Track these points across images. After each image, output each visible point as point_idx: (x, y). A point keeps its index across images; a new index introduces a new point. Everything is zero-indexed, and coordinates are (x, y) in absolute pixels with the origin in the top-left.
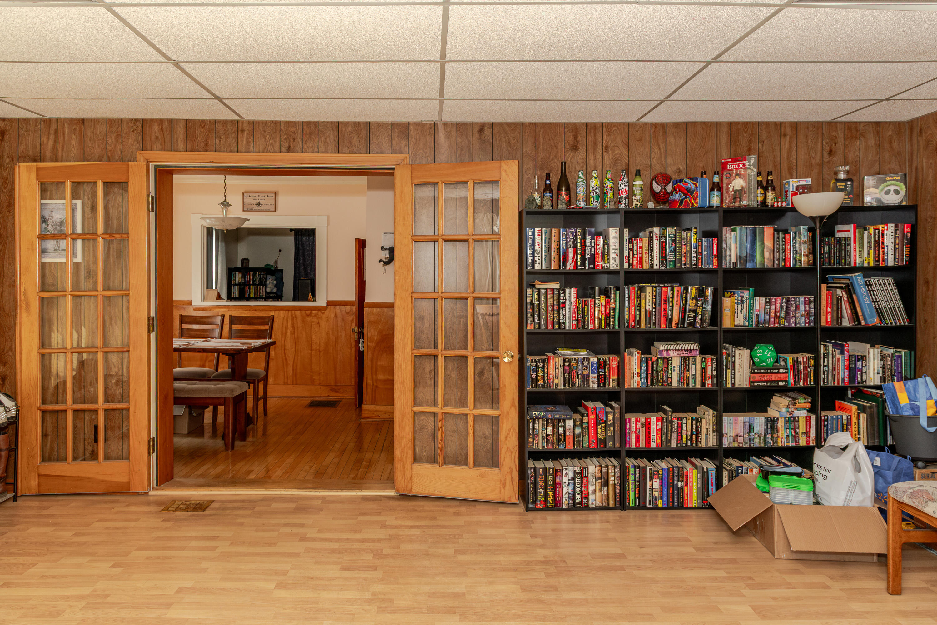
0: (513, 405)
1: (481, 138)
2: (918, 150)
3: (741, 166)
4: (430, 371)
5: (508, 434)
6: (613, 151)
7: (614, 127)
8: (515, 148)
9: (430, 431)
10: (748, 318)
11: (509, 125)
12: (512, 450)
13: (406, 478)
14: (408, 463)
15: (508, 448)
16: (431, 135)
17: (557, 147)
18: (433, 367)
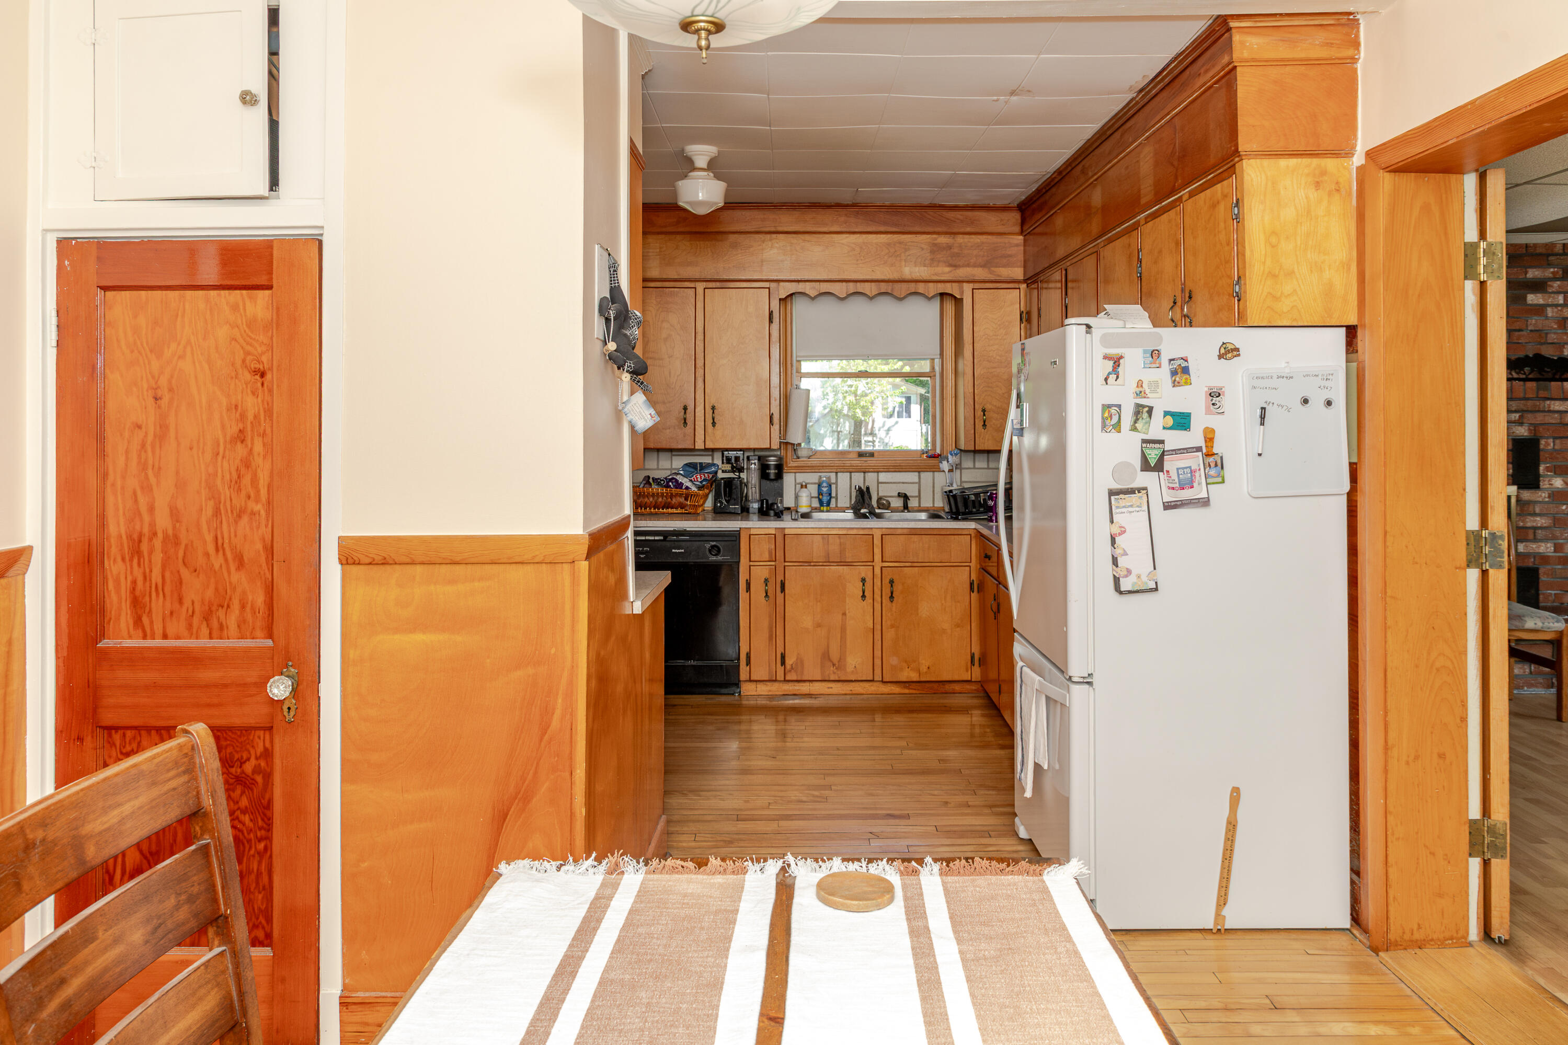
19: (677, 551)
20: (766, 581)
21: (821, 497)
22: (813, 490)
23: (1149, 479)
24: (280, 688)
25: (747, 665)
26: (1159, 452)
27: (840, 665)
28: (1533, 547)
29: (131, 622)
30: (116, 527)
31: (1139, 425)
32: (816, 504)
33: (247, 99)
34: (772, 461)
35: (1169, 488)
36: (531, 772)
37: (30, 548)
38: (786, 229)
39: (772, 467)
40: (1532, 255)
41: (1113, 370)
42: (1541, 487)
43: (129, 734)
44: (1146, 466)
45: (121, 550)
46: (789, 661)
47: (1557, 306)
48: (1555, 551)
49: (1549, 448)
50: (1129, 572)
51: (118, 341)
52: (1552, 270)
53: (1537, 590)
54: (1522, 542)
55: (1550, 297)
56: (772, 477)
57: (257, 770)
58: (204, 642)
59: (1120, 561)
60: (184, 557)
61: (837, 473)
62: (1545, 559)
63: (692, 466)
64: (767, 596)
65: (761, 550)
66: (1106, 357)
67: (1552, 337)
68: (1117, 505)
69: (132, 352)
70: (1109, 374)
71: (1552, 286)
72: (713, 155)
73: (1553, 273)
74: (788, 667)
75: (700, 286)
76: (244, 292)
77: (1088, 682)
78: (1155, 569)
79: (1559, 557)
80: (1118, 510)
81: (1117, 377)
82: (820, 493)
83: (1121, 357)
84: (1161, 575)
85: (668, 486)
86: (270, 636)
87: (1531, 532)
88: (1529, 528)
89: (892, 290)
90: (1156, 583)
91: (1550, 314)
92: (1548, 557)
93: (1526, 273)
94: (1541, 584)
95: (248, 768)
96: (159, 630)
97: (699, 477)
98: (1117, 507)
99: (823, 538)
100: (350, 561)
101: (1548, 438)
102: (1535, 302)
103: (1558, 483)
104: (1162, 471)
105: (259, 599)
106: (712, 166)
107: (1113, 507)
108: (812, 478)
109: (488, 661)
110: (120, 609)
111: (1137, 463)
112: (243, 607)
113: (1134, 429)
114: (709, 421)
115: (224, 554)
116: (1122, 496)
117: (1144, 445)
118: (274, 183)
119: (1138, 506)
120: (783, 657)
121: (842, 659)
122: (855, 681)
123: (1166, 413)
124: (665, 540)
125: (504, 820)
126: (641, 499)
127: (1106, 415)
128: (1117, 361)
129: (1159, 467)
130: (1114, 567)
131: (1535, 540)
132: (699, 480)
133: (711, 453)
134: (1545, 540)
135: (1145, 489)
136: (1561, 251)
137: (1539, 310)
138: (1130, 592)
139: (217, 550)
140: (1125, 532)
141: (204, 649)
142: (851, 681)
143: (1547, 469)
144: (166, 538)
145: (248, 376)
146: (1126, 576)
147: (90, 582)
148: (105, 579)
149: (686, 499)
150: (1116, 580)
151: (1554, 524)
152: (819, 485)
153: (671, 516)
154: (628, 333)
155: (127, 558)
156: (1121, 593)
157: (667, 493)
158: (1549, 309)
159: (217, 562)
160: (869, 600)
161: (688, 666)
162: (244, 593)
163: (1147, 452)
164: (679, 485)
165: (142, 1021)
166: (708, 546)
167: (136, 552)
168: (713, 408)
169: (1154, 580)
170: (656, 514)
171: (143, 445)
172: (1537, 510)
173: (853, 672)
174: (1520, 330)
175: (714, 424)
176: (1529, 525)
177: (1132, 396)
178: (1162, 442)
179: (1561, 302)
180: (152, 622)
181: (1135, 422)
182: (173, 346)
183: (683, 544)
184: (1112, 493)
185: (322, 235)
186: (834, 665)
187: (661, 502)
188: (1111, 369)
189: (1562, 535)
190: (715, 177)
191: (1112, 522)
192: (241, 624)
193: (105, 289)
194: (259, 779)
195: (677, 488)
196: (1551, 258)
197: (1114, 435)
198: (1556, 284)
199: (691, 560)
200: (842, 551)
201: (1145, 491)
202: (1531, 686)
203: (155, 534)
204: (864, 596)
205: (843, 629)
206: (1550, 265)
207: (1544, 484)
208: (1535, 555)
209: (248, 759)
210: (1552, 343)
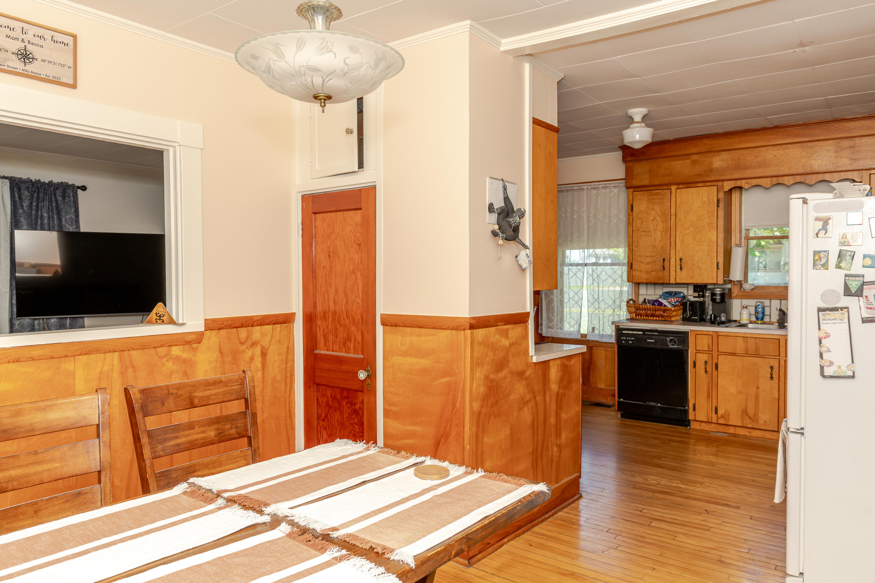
19: (650, 341)
20: (706, 362)
21: (756, 314)
22: (752, 310)
23: (852, 302)
24: (362, 375)
25: (694, 411)
26: (860, 283)
27: (754, 418)
29: (323, 344)
30: (320, 308)
31: (843, 265)
32: (753, 319)
33: (349, 131)
34: (718, 291)
35: (867, 308)
36: (449, 425)
37: (294, 314)
38: (727, 148)
39: (718, 295)
41: (823, 228)
43: (324, 387)
44: (848, 292)
45: (321, 315)
46: (721, 412)
50: (831, 363)
51: (319, 233)
56: (718, 301)
57: (360, 409)
58: (344, 354)
59: (824, 355)
60: (338, 319)
61: (770, 300)
63: (670, 294)
64: (706, 371)
65: (704, 343)
66: (817, 219)
68: (824, 318)
69: (322, 238)
70: (820, 230)
72: (645, 114)
74: (719, 415)
75: (674, 188)
76: (354, 211)
77: (801, 432)
78: (853, 362)
80: (824, 322)
81: (826, 232)
82: (756, 312)
83: (830, 219)
84: (858, 367)
85: (654, 304)
86: (363, 354)
89: (805, 180)
90: (854, 373)
95: (357, 406)
96: (331, 349)
97: (673, 300)
98: (824, 320)
99: (744, 339)
100: (385, 324)
104: (862, 296)
105: (359, 338)
106: (645, 118)
107: (821, 320)
108: (752, 302)
109: (433, 373)
110: (320, 339)
111: (841, 291)
112: (355, 341)
113: (838, 267)
114: (678, 267)
115: (349, 319)
116: (828, 312)
117: (847, 278)
118: (361, 165)
119: (840, 320)
120: (716, 409)
121: (756, 414)
122: (765, 430)
123: (865, 256)
124: (644, 334)
125: (439, 445)
126: (638, 312)
127: (817, 258)
128: (826, 222)
129: (859, 293)
130: (821, 359)
132: (673, 301)
133: (686, 286)
135: (847, 308)
138: (831, 377)
139: (347, 318)
140: (829, 336)
141: (343, 357)
142: (762, 430)
144: (332, 312)
145: (355, 246)
146: (829, 366)
147: (312, 327)
148: (316, 326)
149: (664, 312)
150: (822, 368)
152: (756, 307)
153: (654, 322)
154: (511, 220)
155: (322, 319)
156: (824, 377)
157: (653, 308)
159: (347, 322)
160: (776, 380)
161: (657, 406)
162: (355, 335)
163: (849, 283)
164: (660, 304)
165: (211, 461)
166: (668, 339)
167: (324, 317)
168: (681, 259)
169: (852, 370)
170: (647, 320)
171: (326, 275)
173: (763, 424)
175: (681, 269)
177: (838, 244)
178: (863, 276)
180: (329, 345)
181: (840, 263)
182: (334, 235)
183: (654, 337)
184: (820, 310)
185: (376, 185)
186: (750, 418)
187: (649, 313)
188: (821, 227)
190: (646, 126)
191: (819, 329)
192: (355, 348)
193: (315, 213)
194: (360, 412)
195: (659, 306)
197: (823, 271)
199: (658, 346)
200: (757, 349)
201: (847, 310)
203: (330, 310)
204: (772, 378)
205: (757, 397)
209: (357, 403)
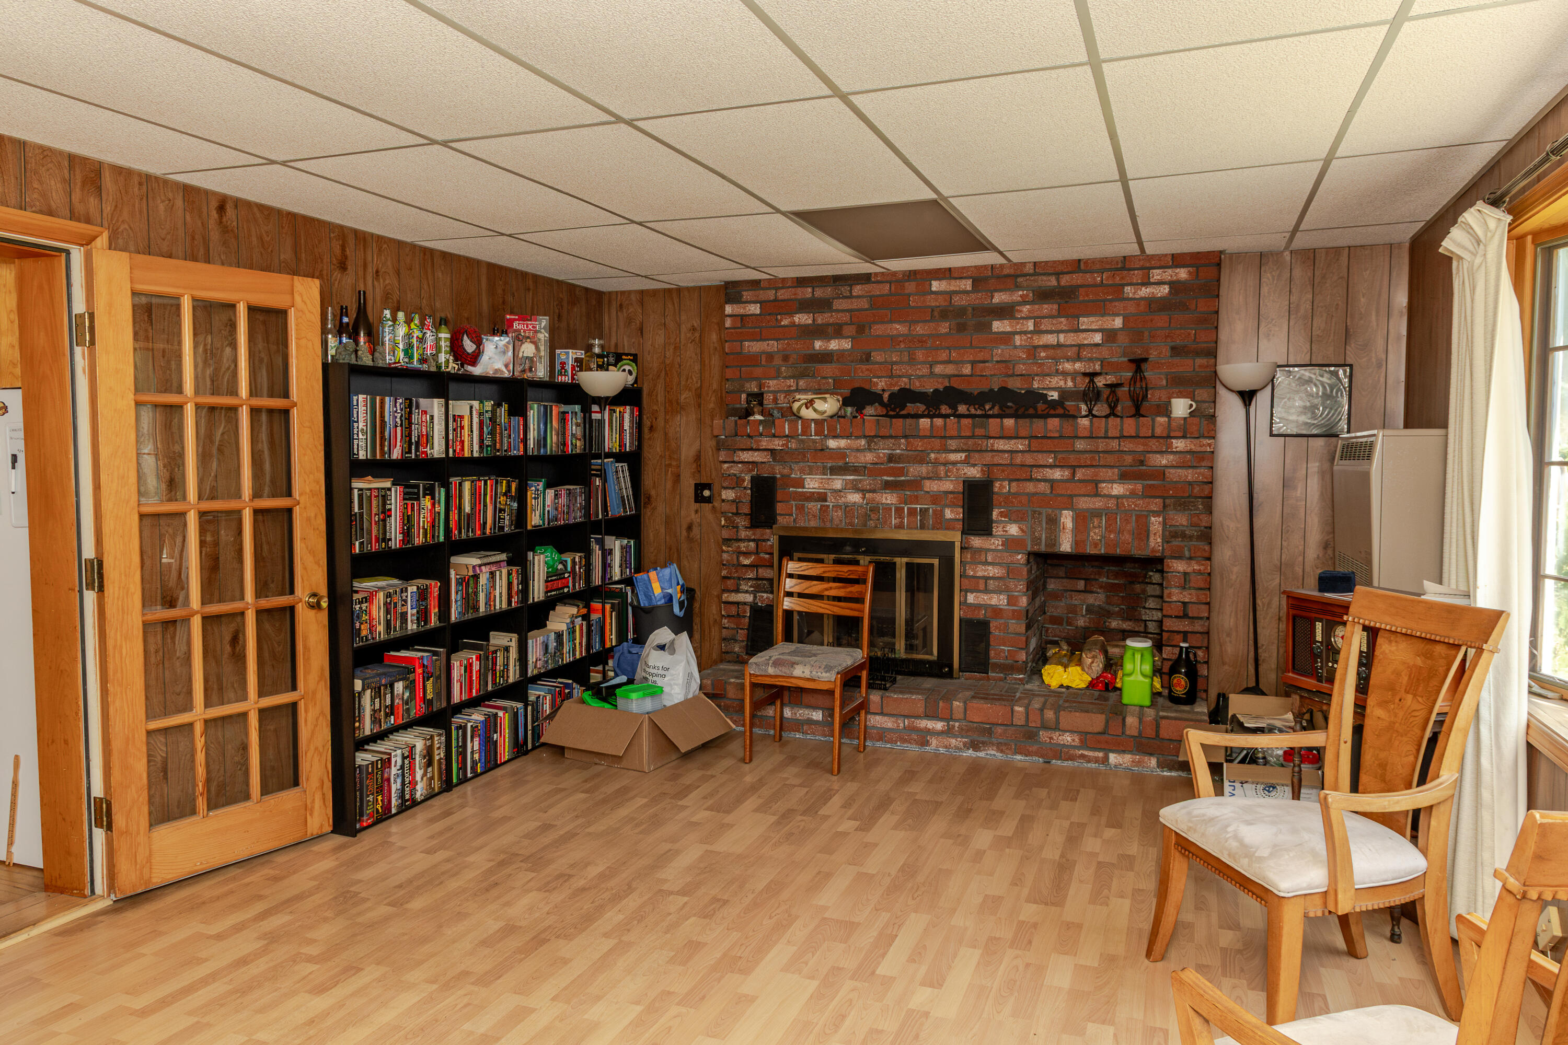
0: (321, 677)
1: (221, 222)
2: (618, 326)
3: (530, 327)
4: (157, 652)
5: (316, 726)
6: (384, 280)
7: (385, 243)
8: (269, 250)
9: (159, 765)
10: (542, 517)
11: (262, 207)
12: (321, 750)
13: (139, 861)
14: (142, 832)
15: (316, 749)
16: (141, 199)
17: (322, 261)
18: (160, 642)
28: (984, 599)
40: (998, 277)
42: (994, 533)
47: (1025, 333)
48: (1008, 604)
49: (1005, 491)
52: (1020, 293)
53: (988, 645)
54: (972, 592)
55: (1018, 323)
62: (997, 612)
67: (1021, 368)
71: (1021, 311)
73: (1021, 296)
79: (1014, 611)
87: (982, 582)
88: (979, 577)
91: (1018, 343)
92: (1001, 609)
93: (992, 297)
94: (992, 639)
101: (1003, 480)
102: (1001, 330)
103: (1013, 530)
131: (986, 591)
134: (998, 591)
136: (1032, 271)
137: (1006, 338)
143: (1001, 514)
151: (1008, 574)
158: (1017, 337)
172: (990, 559)
174: (984, 362)
176: (980, 574)
179: (1031, 328)
189: (1016, 586)
196: (1020, 280)
198: (1026, 309)
202: (904, 741)
206: (1018, 287)
207: (997, 530)
208: (987, 607)
210: (1021, 375)
